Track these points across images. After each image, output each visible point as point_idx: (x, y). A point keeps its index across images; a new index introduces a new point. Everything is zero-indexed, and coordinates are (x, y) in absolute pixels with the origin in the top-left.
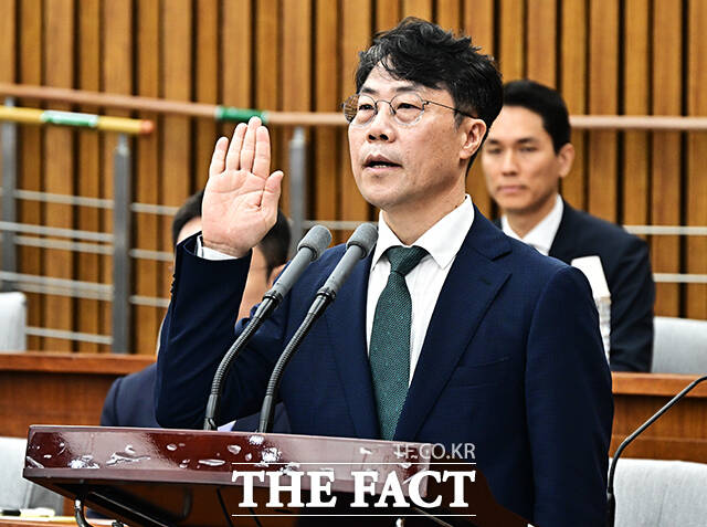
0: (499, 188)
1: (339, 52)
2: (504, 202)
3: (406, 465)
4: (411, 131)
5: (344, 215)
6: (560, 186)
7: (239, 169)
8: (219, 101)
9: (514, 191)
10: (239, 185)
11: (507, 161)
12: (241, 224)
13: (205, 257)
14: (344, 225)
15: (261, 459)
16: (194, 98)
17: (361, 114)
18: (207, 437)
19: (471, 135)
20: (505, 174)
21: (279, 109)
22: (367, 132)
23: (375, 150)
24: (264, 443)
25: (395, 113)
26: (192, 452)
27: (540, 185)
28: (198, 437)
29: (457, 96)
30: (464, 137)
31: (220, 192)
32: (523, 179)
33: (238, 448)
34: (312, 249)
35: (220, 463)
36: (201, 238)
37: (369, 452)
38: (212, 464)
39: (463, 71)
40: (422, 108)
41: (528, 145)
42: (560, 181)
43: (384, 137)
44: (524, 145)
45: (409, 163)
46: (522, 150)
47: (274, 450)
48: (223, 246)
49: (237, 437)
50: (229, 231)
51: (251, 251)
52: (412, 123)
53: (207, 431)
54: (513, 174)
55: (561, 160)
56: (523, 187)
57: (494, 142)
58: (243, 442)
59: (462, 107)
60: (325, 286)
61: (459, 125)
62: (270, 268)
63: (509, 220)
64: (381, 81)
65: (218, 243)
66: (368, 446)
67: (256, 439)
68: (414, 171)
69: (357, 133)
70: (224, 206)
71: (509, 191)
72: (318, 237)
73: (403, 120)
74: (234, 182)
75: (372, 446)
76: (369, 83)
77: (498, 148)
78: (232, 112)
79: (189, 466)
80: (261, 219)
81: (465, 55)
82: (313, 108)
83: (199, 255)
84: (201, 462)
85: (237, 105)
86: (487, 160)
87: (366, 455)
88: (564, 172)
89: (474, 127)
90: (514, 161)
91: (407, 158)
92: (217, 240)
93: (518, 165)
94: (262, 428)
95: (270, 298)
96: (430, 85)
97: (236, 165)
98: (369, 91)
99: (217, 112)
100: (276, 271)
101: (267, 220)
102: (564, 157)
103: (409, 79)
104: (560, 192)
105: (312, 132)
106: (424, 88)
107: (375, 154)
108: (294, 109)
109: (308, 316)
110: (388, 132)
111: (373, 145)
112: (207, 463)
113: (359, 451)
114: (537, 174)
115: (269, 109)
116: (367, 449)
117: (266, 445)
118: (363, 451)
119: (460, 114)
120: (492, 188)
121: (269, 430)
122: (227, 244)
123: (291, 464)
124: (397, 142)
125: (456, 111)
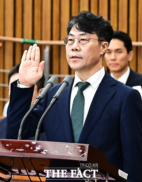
0: (110, 64)
1: (60, 22)
2: (111, 68)
3: (81, 151)
4: (85, 47)
5: (61, 73)
6: (129, 64)
7: (30, 60)
8: (22, 37)
9: (115, 65)
10: (30, 65)
11: (112, 56)
12: (31, 77)
13: (20, 87)
14: (61, 76)
15: (35, 149)
16: (14, 36)
17: (69, 42)
18: (19, 142)
19: (104, 47)
20: (112, 60)
21: (41, 39)
22: (72, 48)
23: (74, 54)
24: (36, 144)
25: (80, 42)
26: (14, 147)
27: (123, 63)
28: (16, 142)
29: (99, 35)
30: (102, 47)
31: (24, 67)
32: (117, 62)
33: (28, 145)
34: (52, 83)
35: (23, 150)
36: (19, 81)
37: (69, 147)
38: (20, 150)
39: (101, 27)
40: (88, 40)
41: (119, 51)
42: (129, 62)
43: (77, 50)
44: (118, 51)
45: (85, 57)
46: (117, 52)
47: (40, 146)
48: (25, 84)
49: (28, 142)
50: (27, 79)
51: (34, 85)
52: (85, 45)
53: (19, 140)
54: (114, 60)
55: (129, 56)
56: (117, 64)
57: (108, 50)
58: (30, 143)
59: (101, 39)
60: (56, 95)
61: (100, 44)
62: (38, 89)
63: (113, 74)
64: (75, 32)
65: (24, 83)
66: (69, 145)
67: (34, 142)
68: (86, 60)
69: (68, 48)
70: (26, 71)
71: (113, 65)
72: (53, 80)
73: (82, 44)
74: (29, 63)
75: (70, 145)
76: (71, 32)
77: (110, 52)
78: (27, 40)
79: (13, 151)
80: (38, 76)
81: (101, 22)
82: (52, 39)
83: (18, 86)
84: (16, 150)
85: (28, 38)
86: (106, 55)
87: (68, 148)
88: (130, 59)
89: (105, 44)
90: (115, 56)
91: (84, 56)
92: (23, 82)
93: (116, 57)
94: (36, 139)
95: (38, 99)
96: (91, 33)
97: (29, 59)
98: (71, 35)
99: (22, 40)
100: (40, 90)
101: (40, 76)
102: (130, 55)
103: (84, 31)
104: (129, 66)
105: (51, 47)
106: (88, 34)
107: (74, 55)
108: (46, 40)
109: (50, 104)
110: (78, 48)
111: (74, 52)
112: (18, 150)
113: (66, 146)
114: (122, 60)
115: (38, 39)
116: (68, 146)
117: (37, 145)
118: (67, 146)
119: (100, 41)
120: (108, 64)
121: (38, 140)
122: (27, 83)
123: (45, 150)
124: (81, 51)
125: (99, 40)
